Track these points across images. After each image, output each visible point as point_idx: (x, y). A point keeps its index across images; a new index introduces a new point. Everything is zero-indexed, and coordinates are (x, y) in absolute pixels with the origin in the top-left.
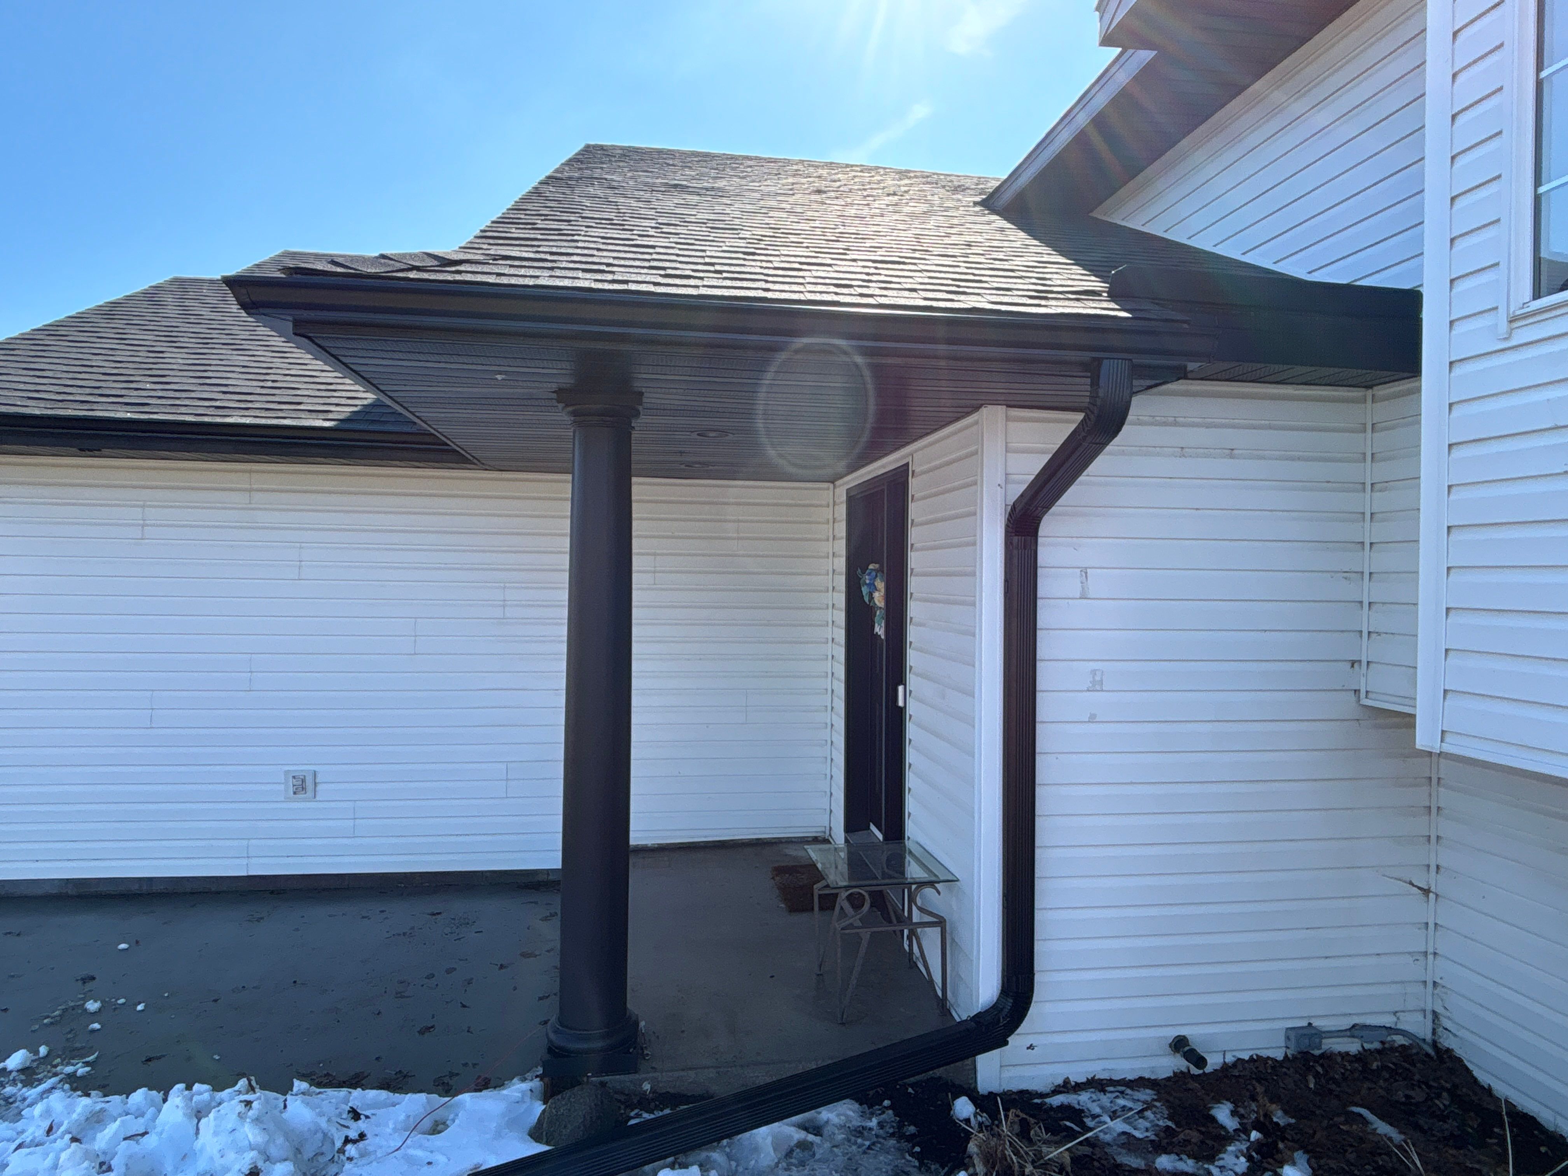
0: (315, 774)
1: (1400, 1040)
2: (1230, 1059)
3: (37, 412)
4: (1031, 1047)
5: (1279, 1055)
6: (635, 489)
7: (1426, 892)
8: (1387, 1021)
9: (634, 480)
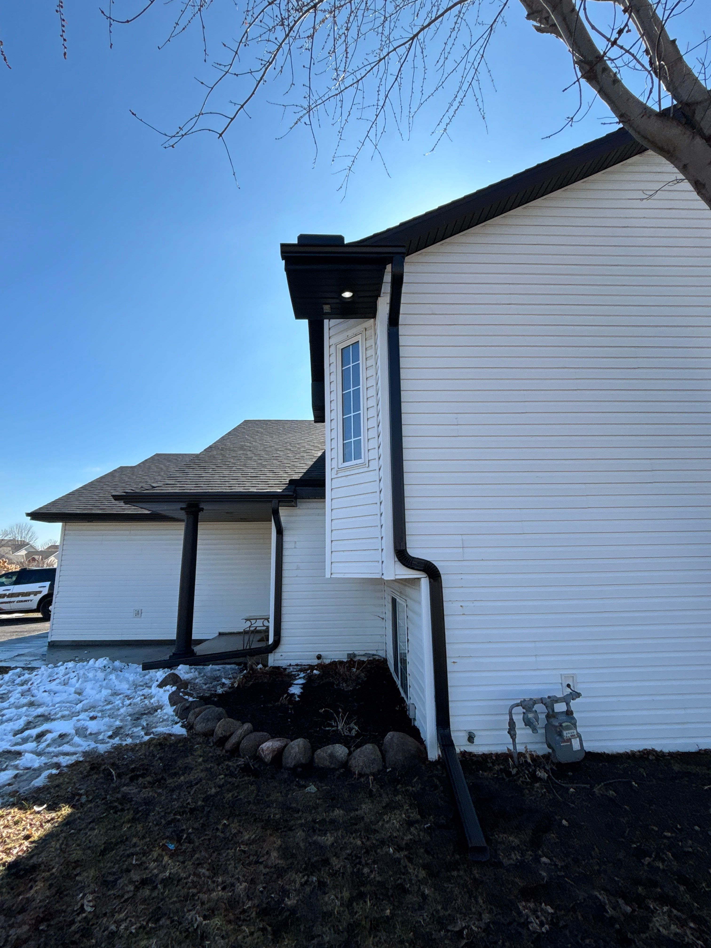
0: (142, 610)
1: (377, 658)
2: (332, 660)
3: (79, 512)
4: (282, 656)
5: (345, 660)
6: (199, 526)
7: (383, 619)
8: (375, 652)
9: (199, 523)
